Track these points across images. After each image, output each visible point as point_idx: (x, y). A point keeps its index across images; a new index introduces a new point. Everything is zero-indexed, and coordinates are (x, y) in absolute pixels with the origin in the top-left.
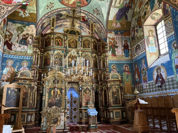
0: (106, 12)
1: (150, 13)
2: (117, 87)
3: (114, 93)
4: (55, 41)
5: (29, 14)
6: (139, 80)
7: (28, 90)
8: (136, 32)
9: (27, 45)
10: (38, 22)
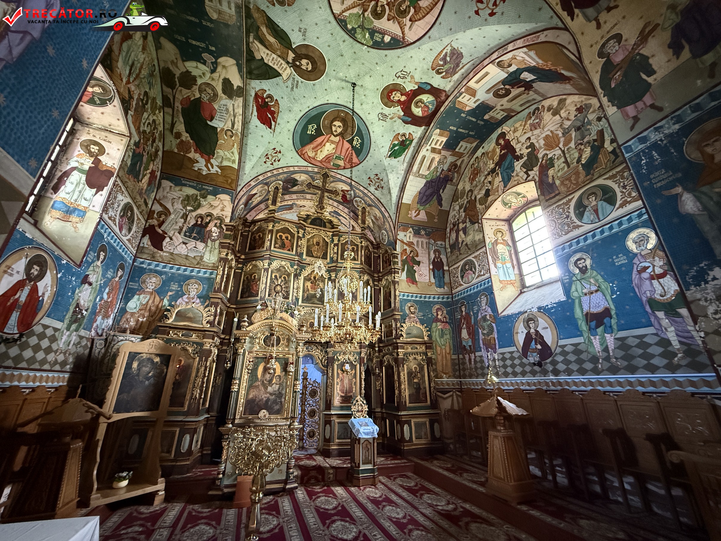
0: (398, 185)
1: (500, 192)
2: (419, 358)
3: (414, 375)
4: (276, 237)
5: (220, 167)
6: (470, 344)
7: (191, 360)
8: (461, 233)
9: (204, 241)
10: (239, 189)
